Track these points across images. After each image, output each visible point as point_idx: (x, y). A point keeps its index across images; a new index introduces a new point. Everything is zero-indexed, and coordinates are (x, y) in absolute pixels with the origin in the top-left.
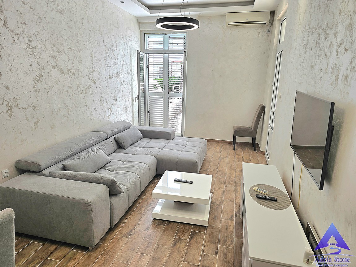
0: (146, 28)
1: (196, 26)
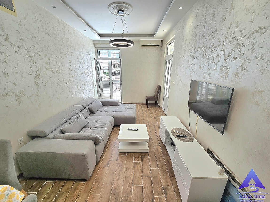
0: (98, 46)
1: (132, 45)
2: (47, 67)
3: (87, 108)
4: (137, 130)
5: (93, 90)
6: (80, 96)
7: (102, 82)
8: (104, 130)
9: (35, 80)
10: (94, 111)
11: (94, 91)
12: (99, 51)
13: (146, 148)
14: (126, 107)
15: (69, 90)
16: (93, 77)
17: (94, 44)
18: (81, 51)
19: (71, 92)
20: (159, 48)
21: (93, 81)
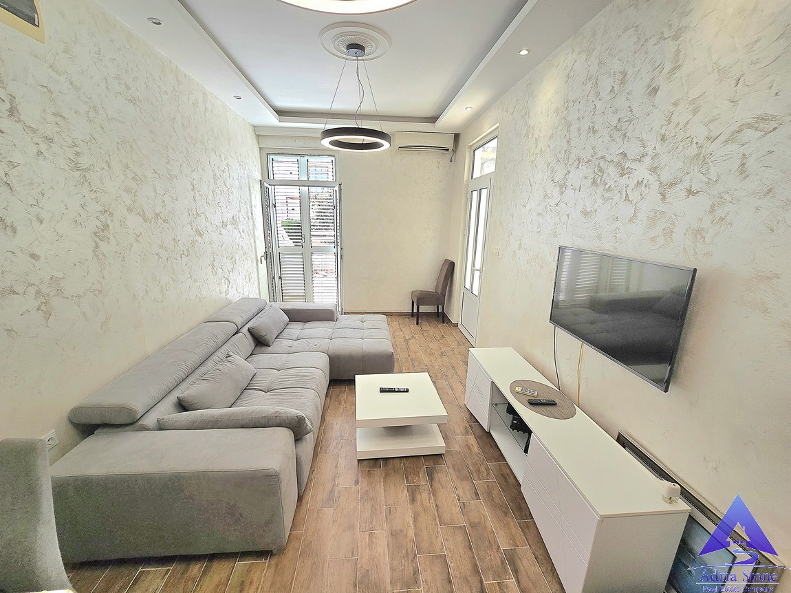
0: (270, 144)
1: (386, 145)
2: (128, 202)
3: (245, 329)
4: (407, 391)
5: (254, 276)
6: (220, 293)
7: (279, 250)
8: (311, 394)
9: (94, 244)
10: (267, 337)
11: (256, 279)
12: (270, 157)
13: (436, 443)
14: (360, 324)
15: (190, 274)
16: (254, 237)
17: (258, 136)
18: (223, 157)
19: (196, 281)
20: (448, 156)
21: (255, 249)
